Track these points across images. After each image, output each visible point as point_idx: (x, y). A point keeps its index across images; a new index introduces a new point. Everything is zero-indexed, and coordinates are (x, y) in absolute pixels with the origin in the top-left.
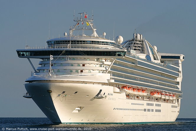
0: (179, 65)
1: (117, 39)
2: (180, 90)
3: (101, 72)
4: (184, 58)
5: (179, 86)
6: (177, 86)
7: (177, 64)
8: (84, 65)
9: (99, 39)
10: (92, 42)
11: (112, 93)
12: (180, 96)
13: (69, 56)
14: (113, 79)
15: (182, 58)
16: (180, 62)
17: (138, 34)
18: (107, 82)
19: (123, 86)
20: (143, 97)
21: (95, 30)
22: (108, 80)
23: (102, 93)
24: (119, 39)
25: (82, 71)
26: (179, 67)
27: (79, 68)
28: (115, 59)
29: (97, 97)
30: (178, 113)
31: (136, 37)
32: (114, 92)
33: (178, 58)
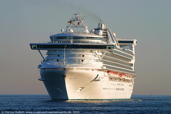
0: (132, 49)
1: (99, 33)
2: (133, 71)
3: (96, 61)
4: (137, 43)
5: (133, 68)
6: (132, 67)
7: (131, 48)
8: (83, 56)
9: (92, 35)
10: (88, 37)
11: (103, 77)
12: (135, 76)
13: (72, 49)
14: (104, 66)
15: (135, 42)
16: (133, 46)
17: (103, 24)
18: (101, 69)
19: (108, 70)
20: (116, 79)
21: (86, 27)
22: (102, 67)
23: (98, 77)
24: (100, 33)
25: (82, 61)
26: (133, 50)
27: (80, 58)
28: (106, 51)
29: (95, 80)
30: (132, 91)
31: (101, 26)
32: (104, 76)
33: (132, 42)
